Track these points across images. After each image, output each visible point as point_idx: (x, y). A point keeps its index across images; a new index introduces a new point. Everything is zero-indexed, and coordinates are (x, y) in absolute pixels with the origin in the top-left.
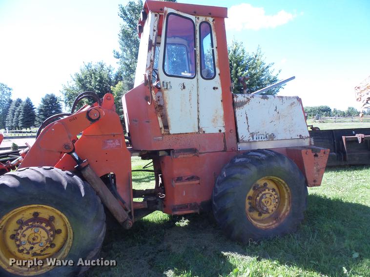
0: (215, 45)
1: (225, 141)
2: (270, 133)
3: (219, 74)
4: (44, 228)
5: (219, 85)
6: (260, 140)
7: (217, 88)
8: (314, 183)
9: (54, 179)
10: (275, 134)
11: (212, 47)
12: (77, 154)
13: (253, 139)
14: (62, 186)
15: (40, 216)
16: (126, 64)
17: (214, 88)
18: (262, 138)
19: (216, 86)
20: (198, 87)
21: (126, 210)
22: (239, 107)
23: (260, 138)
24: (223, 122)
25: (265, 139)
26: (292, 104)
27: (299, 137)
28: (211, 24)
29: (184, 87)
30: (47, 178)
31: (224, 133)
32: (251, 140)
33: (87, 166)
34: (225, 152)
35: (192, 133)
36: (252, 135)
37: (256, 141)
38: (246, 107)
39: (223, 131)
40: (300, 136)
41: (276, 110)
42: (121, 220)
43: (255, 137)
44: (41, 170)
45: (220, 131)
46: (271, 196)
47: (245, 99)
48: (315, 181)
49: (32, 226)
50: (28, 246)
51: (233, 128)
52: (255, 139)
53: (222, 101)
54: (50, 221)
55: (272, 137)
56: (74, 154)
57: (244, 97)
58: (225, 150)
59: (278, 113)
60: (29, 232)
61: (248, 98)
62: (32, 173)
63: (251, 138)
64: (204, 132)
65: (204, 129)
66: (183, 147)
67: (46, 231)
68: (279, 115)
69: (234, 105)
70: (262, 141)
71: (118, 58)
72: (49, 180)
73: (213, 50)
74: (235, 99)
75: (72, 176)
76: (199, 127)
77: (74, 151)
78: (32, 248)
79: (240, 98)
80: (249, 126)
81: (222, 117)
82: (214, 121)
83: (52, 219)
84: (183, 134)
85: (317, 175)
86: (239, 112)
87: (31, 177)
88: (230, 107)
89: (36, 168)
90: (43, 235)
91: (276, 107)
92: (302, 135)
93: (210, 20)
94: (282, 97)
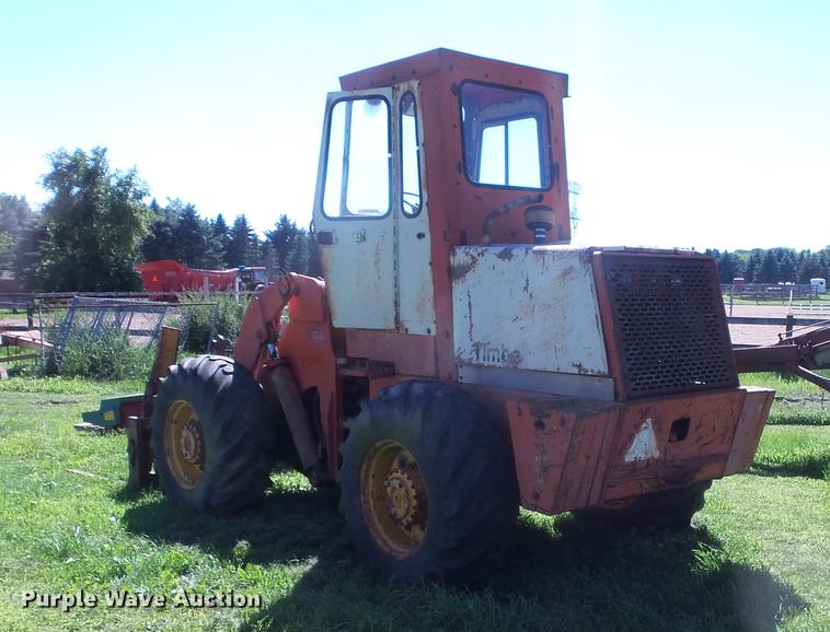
0: (421, 138)
1: (436, 356)
2: (512, 350)
3: (427, 205)
5: (425, 229)
6: (491, 363)
7: (423, 236)
8: (534, 502)
10: (522, 354)
11: (418, 143)
13: (478, 358)
17: (419, 236)
18: (494, 359)
19: (423, 231)
20: (395, 235)
22: (458, 278)
23: (491, 358)
24: (433, 311)
25: (501, 363)
26: (565, 273)
27: (576, 371)
28: (416, 94)
31: (435, 337)
32: (474, 362)
36: (477, 347)
37: (482, 366)
38: (469, 278)
39: (433, 331)
40: (580, 366)
41: (526, 288)
43: (481, 353)
45: (429, 331)
47: (469, 258)
51: (448, 327)
52: (481, 361)
53: (431, 264)
55: (514, 360)
56: (269, 346)
57: (467, 254)
58: (437, 376)
59: (531, 296)
61: (473, 258)
63: (474, 356)
64: (407, 330)
65: (407, 325)
68: (532, 301)
69: (451, 274)
70: (495, 366)
73: (418, 152)
74: (452, 259)
76: (397, 320)
77: (268, 341)
79: (460, 256)
80: (472, 325)
81: (432, 300)
82: (419, 308)
86: (456, 289)
88: (444, 278)
91: (527, 280)
92: (585, 366)
93: (415, 84)
94: (542, 253)
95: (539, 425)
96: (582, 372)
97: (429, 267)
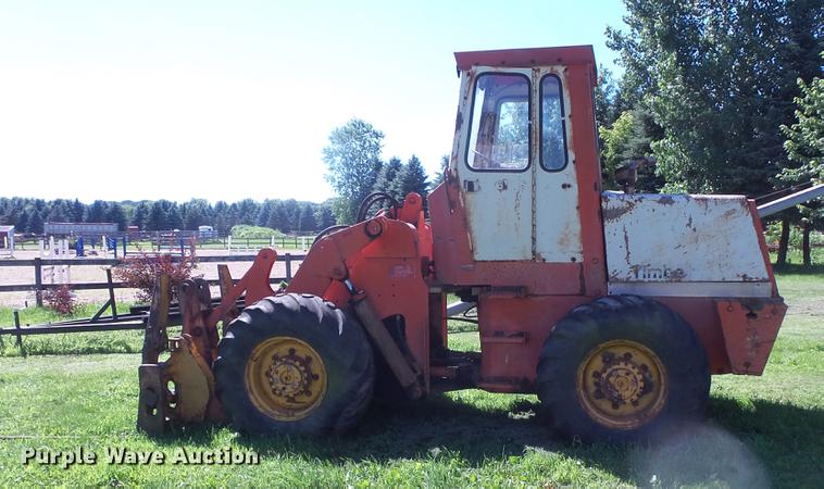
0: (568, 111)
1: (582, 278)
2: (674, 269)
3: (574, 162)
4: (297, 367)
5: (572, 181)
6: (652, 279)
7: (569, 186)
8: (745, 368)
9: (311, 309)
10: (684, 271)
11: (563, 115)
12: (351, 283)
13: (637, 276)
14: (318, 319)
15: (296, 353)
16: (635, 65)
17: (564, 186)
18: (655, 276)
19: (567, 183)
20: (534, 185)
21: (415, 371)
22: (612, 218)
23: (652, 275)
24: (579, 244)
25: (663, 279)
26: (728, 214)
27: (741, 279)
28: (562, 77)
29: (505, 187)
30: (302, 307)
31: (581, 264)
32: (633, 278)
33: (361, 300)
34: (582, 298)
35: (522, 261)
36: (636, 269)
37: (642, 282)
38: (625, 218)
39: (579, 259)
40: (744, 276)
41: (689, 225)
42: (404, 383)
43: (641, 273)
44: (298, 297)
45: (574, 259)
46: (627, 374)
47: (625, 205)
48: (747, 365)
49: (285, 363)
50: (280, 386)
51: (599, 256)
52: (641, 278)
54: (306, 362)
55: (678, 276)
56: (347, 282)
57: (623, 200)
58: (583, 292)
59: (695, 230)
60: (282, 369)
61: (630, 203)
62: (289, 300)
63: (633, 275)
64: (544, 260)
65: (544, 256)
66: (506, 284)
67: (300, 371)
68: (696, 234)
69: (603, 215)
70: (657, 282)
71: (618, 48)
72: (304, 309)
73: (563, 121)
74: (604, 204)
75: (334, 308)
76: (534, 252)
77: (347, 277)
78: (284, 388)
79: (614, 202)
80: (629, 253)
81: (579, 236)
82: (561, 242)
83: (309, 359)
84: (508, 261)
85: (754, 353)
86: (609, 226)
87: (287, 305)
88: (594, 218)
89: (295, 295)
90: (296, 375)
91: (690, 219)
92: (749, 275)
93: (560, 70)
94: (706, 199)
95: (751, 315)
96: (746, 279)
97: (576, 211)
